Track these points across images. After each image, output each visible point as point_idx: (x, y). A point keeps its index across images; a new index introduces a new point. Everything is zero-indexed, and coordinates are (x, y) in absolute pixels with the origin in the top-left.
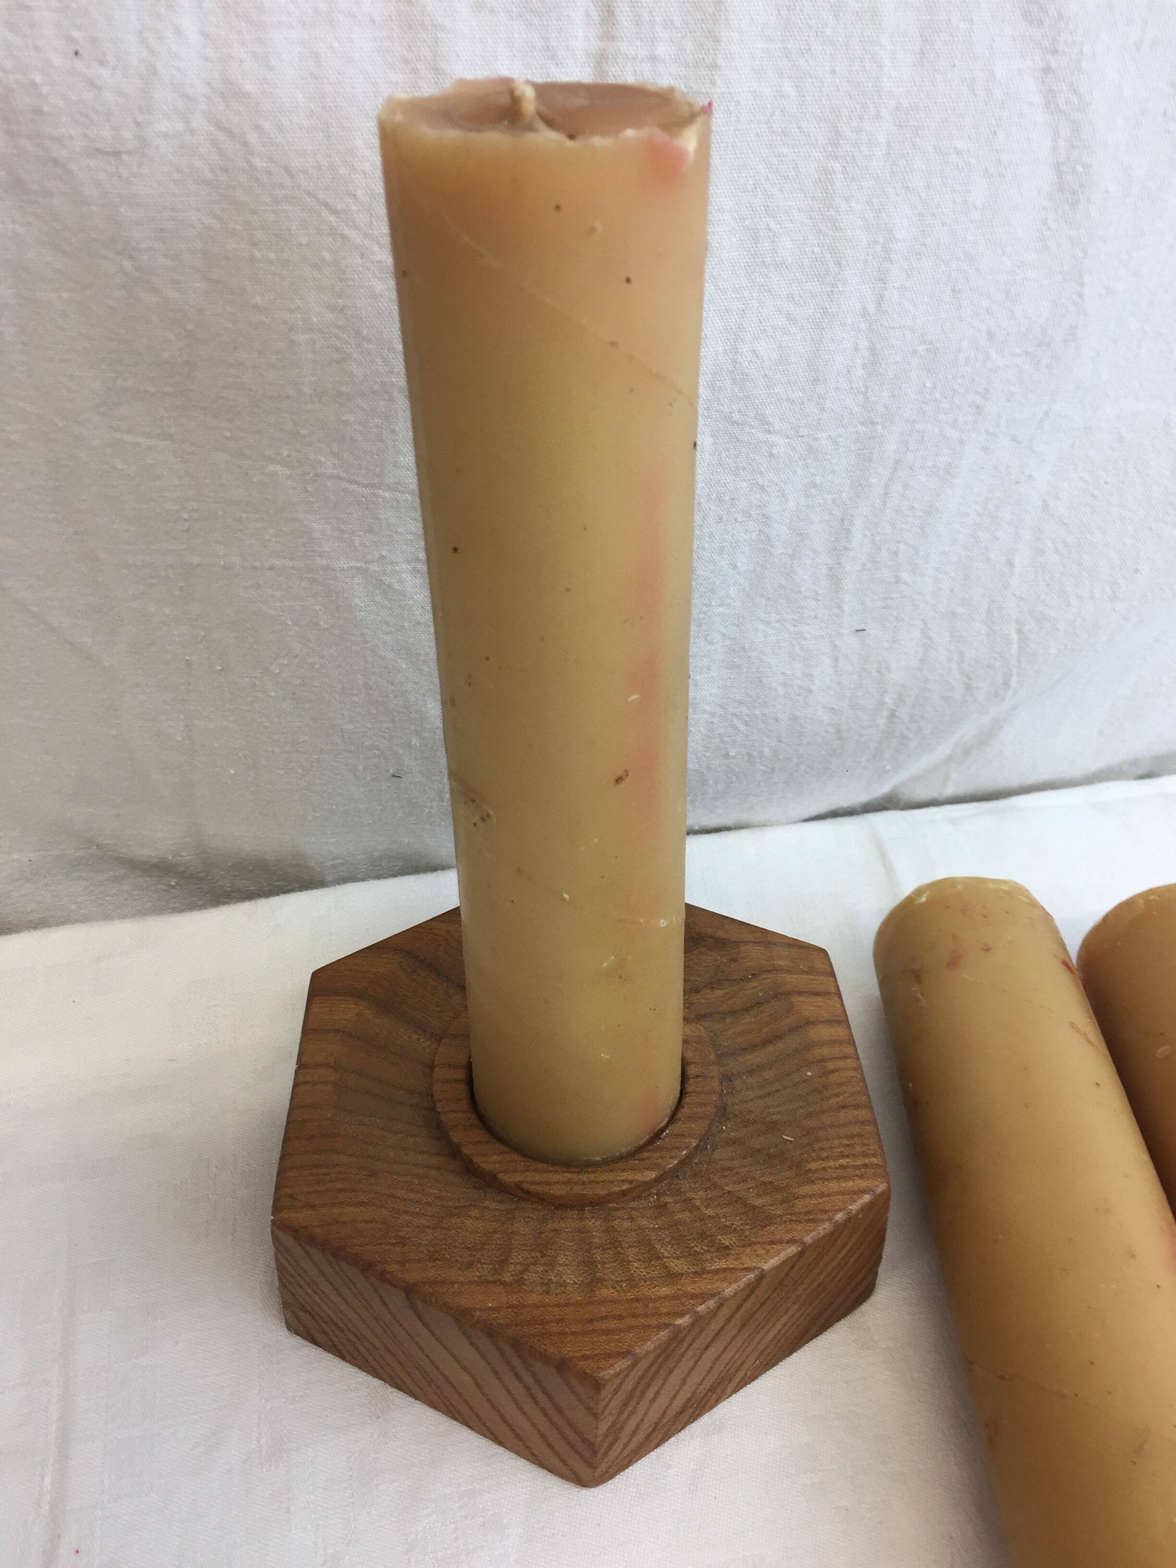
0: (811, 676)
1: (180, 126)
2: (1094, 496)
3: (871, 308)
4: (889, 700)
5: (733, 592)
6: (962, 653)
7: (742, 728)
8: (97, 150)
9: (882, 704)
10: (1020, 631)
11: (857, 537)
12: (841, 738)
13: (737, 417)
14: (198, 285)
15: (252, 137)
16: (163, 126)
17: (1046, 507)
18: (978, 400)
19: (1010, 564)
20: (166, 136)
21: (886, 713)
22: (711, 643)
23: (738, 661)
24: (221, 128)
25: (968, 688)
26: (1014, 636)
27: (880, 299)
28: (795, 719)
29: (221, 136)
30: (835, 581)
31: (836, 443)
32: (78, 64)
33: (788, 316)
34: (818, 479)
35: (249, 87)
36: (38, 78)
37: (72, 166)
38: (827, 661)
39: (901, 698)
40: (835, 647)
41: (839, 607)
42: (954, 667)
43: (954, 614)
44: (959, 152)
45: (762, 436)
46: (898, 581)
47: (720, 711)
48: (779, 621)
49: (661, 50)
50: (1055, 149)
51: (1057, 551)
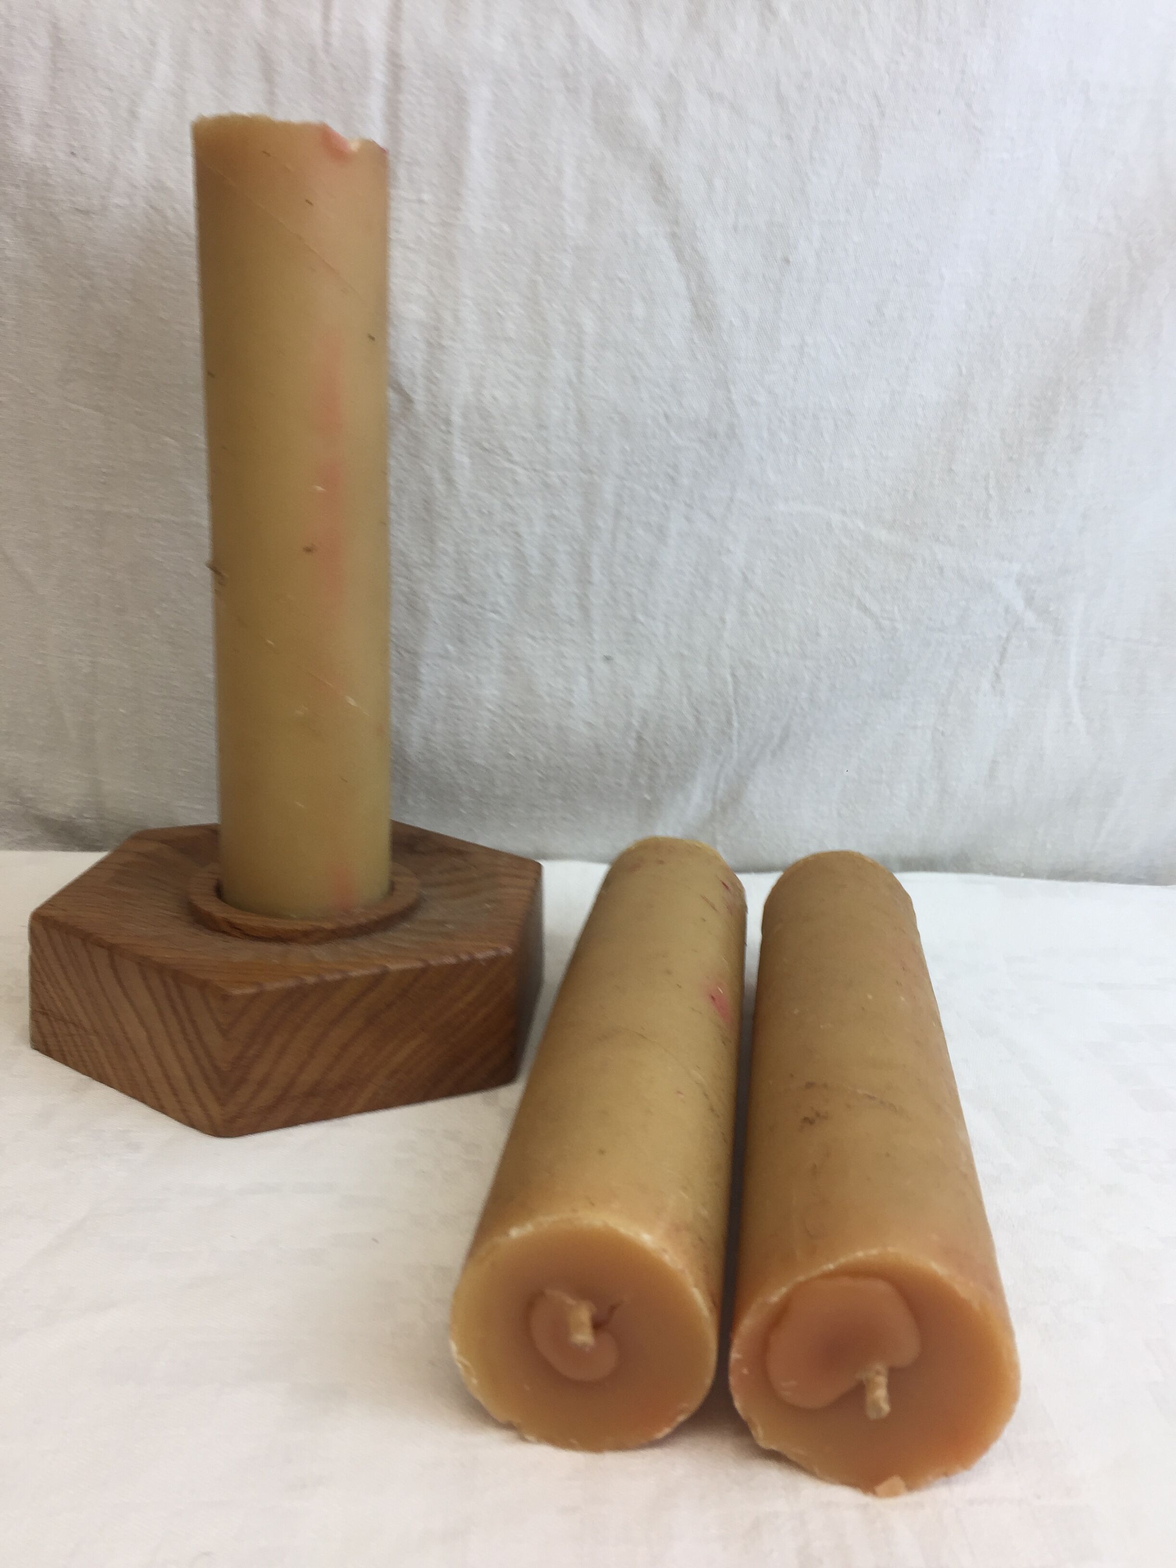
0: (570, 691)
1: (126, 202)
2: (782, 576)
3: (575, 380)
4: (635, 723)
5: (502, 600)
6: (689, 688)
7: (519, 730)
8: (77, 210)
9: (629, 726)
10: (733, 675)
11: (597, 576)
12: (600, 754)
13: (486, 445)
14: (128, 302)
15: (170, 213)
16: (117, 200)
17: (745, 579)
18: (671, 471)
19: (723, 620)
20: (118, 206)
21: (634, 735)
22: (491, 647)
23: (513, 669)
24: (152, 207)
25: (698, 720)
26: (729, 679)
27: (579, 374)
28: (560, 728)
29: (151, 211)
30: (584, 609)
31: (564, 483)
32: (73, 160)
33: (518, 377)
34: (556, 512)
35: (170, 184)
36: (49, 165)
37: (61, 219)
38: (583, 680)
39: (645, 722)
40: (590, 670)
41: (590, 635)
42: (685, 700)
43: (682, 656)
44: (621, 280)
45: (507, 465)
46: (635, 620)
47: (500, 712)
48: (543, 639)
49: (426, 197)
50: (689, 288)
51: (758, 615)
